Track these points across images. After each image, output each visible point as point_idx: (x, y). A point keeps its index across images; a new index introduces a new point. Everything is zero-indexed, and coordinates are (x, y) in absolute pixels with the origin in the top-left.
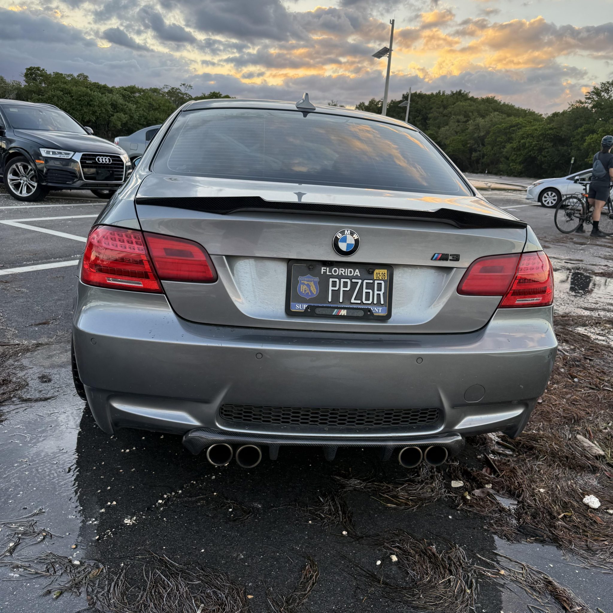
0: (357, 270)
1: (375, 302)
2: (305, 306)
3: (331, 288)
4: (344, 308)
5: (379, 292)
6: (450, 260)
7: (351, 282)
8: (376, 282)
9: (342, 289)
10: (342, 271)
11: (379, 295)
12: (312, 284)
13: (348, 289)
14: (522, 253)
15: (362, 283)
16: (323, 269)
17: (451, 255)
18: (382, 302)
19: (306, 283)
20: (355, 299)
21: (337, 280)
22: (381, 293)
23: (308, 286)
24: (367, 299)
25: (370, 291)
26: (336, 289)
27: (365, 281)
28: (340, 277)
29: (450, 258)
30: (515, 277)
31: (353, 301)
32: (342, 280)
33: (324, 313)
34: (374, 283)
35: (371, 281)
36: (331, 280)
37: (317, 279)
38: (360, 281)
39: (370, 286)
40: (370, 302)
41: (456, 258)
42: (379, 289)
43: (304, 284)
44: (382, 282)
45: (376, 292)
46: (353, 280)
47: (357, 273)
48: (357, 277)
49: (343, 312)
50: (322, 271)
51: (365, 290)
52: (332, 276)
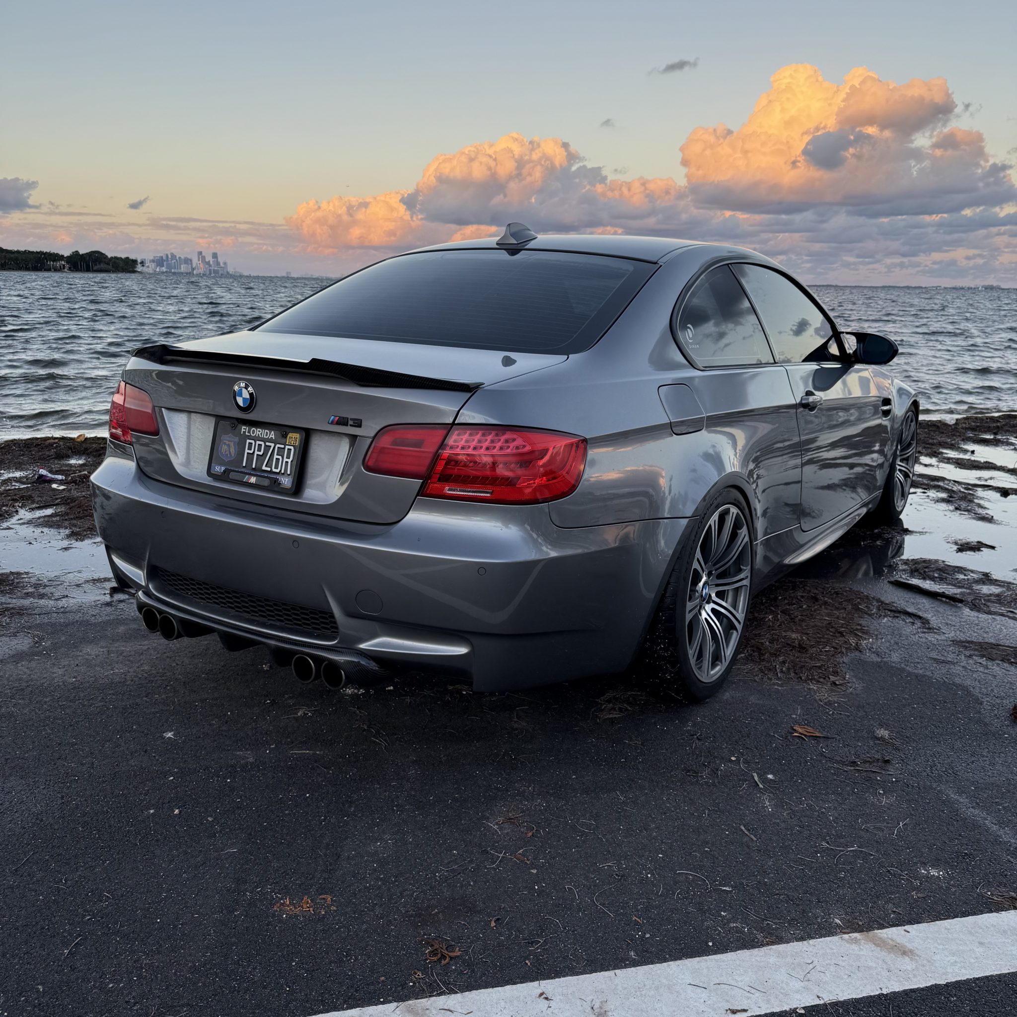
0: (273, 432)
1: (283, 472)
2: (223, 468)
3: (247, 451)
4: (254, 475)
5: (287, 460)
6: (351, 425)
7: (266, 446)
8: (287, 447)
9: (256, 453)
10: (258, 432)
11: (287, 462)
12: (232, 444)
13: (261, 453)
14: (453, 424)
15: (274, 447)
16: (244, 429)
17: (351, 419)
18: (289, 473)
19: (227, 443)
20: (266, 466)
21: (253, 442)
22: (289, 461)
23: (229, 446)
24: (276, 467)
25: (280, 457)
26: (251, 452)
27: (278, 445)
28: (256, 439)
29: (351, 422)
30: (436, 457)
31: (264, 468)
32: (258, 442)
33: (236, 479)
34: (284, 448)
35: (283, 446)
36: (248, 441)
37: (237, 439)
38: (273, 445)
39: (281, 452)
40: (278, 471)
41: (358, 424)
42: (288, 457)
43: (225, 444)
44: (292, 448)
45: (285, 460)
46: (267, 444)
47: (272, 435)
48: (271, 441)
49: (253, 480)
50: (243, 430)
51: (276, 456)
52: (250, 437)
